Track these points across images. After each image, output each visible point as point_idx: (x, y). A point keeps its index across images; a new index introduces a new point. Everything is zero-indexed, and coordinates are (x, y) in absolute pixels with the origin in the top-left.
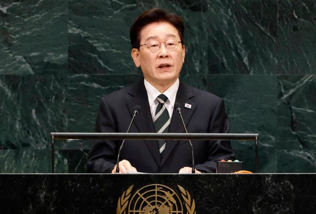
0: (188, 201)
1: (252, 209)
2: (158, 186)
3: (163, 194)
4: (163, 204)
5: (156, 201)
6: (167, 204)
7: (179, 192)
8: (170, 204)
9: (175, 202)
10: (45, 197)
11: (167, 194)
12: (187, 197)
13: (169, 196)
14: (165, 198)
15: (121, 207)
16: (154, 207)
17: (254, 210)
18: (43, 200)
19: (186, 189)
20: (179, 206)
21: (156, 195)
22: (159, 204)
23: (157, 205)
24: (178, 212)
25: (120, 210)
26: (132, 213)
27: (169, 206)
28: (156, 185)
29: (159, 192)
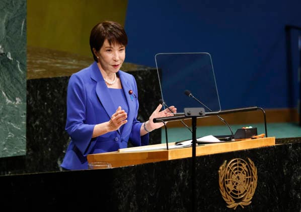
0: (253, 168)
2: (239, 160)
3: (240, 165)
4: (241, 172)
5: (238, 171)
6: (243, 173)
7: (249, 163)
8: (245, 173)
9: (247, 171)
10: (183, 176)
11: (243, 164)
12: (252, 165)
13: (244, 166)
14: (242, 168)
15: (221, 177)
16: (237, 175)
17: (284, 171)
18: (182, 178)
19: (252, 161)
20: (249, 173)
21: (238, 167)
22: (239, 172)
23: (238, 174)
24: (249, 177)
25: (221, 180)
26: (226, 181)
27: (244, 174)
28: (238, 159)
29: (239, 164)
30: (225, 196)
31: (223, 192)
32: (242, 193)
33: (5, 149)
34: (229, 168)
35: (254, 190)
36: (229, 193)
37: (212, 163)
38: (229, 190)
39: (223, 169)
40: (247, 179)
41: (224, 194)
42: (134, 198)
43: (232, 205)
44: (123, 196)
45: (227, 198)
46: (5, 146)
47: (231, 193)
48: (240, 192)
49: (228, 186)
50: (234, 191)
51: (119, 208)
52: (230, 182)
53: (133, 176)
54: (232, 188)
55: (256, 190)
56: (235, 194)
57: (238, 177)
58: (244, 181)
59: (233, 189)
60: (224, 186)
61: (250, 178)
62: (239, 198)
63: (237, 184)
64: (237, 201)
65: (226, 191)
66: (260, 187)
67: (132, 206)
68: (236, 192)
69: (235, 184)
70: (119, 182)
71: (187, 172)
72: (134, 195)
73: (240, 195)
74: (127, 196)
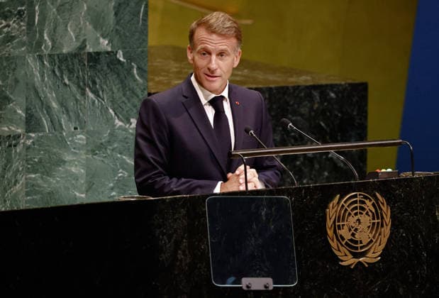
0: (384, 209)
1: (435, 213)
2: (360, 195)
3: (364, 203)
4: (364, 213)
5: (358, 211)
6: (367, 214)
7: (377, 199)
8: (370, 213)
9: (373, 211)
10: (266, 215)
11: (367, 201)
12: (383, 204)
13: (369, 205)
14: (366, 207)
15: (330, 219)
16: (356, 218)
18: (264, 218)
19: (382, 196)
20: (377, 214)
21: (358, 205)
22: (361, 213)
23: (359, 215)
24: (376, 221)
25: (329, 223)
26: (339, 226)
27: (369, 216)
28: (358, 193)
29: (360, 201)
30: (336, 248)
31: (333, 241)
32: (364, 244)
33: (114, 193)
34: (343, 206)
35: (384, 241)
36: (343, 243)
37: (316, 197)
38: (343, 239)
39: (333, 208)
40: (374, 224)
41: (334, 244)
42: (184, 244)
43: (349, 261)
44: (167, 241)
45: (339, 250)
46: (112, 189)
47: (346, 243)
48: (361, 242)
49: (340, 232)
50: (351, 240)
51: (161, 259)
52: (345, 227)
53: (183, 211)
54: (348, 236)
55: (389, 240)
56: (353, 246)
57: (358, 220)
58: (369, 227)
59: (350, 237)
60: (335, 232)
61: (378, 223)
62: (359, 251)
63: (356, 230)
64: (356, 255)
65: (338, 239)
66: (396, 237)
67: (180, 256)
68: (356, 242)
69: (353, 230)
70: (161, 220)
71: (273, 209)
72: (184, 241)
73: (362, 248)
74: (173, 240)
